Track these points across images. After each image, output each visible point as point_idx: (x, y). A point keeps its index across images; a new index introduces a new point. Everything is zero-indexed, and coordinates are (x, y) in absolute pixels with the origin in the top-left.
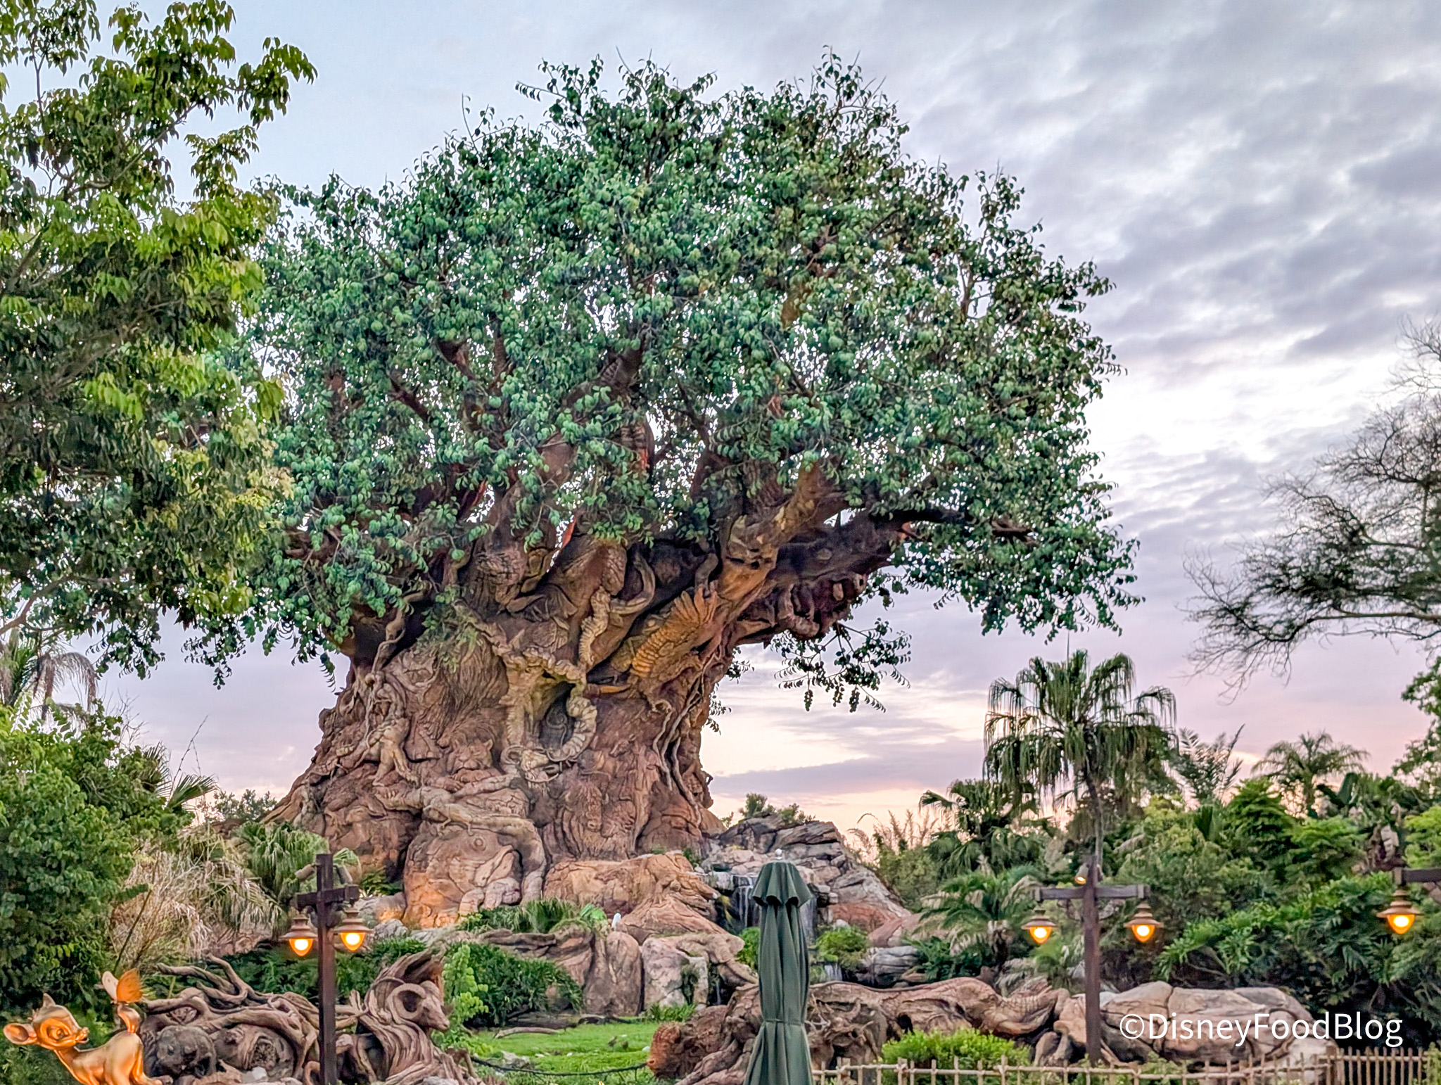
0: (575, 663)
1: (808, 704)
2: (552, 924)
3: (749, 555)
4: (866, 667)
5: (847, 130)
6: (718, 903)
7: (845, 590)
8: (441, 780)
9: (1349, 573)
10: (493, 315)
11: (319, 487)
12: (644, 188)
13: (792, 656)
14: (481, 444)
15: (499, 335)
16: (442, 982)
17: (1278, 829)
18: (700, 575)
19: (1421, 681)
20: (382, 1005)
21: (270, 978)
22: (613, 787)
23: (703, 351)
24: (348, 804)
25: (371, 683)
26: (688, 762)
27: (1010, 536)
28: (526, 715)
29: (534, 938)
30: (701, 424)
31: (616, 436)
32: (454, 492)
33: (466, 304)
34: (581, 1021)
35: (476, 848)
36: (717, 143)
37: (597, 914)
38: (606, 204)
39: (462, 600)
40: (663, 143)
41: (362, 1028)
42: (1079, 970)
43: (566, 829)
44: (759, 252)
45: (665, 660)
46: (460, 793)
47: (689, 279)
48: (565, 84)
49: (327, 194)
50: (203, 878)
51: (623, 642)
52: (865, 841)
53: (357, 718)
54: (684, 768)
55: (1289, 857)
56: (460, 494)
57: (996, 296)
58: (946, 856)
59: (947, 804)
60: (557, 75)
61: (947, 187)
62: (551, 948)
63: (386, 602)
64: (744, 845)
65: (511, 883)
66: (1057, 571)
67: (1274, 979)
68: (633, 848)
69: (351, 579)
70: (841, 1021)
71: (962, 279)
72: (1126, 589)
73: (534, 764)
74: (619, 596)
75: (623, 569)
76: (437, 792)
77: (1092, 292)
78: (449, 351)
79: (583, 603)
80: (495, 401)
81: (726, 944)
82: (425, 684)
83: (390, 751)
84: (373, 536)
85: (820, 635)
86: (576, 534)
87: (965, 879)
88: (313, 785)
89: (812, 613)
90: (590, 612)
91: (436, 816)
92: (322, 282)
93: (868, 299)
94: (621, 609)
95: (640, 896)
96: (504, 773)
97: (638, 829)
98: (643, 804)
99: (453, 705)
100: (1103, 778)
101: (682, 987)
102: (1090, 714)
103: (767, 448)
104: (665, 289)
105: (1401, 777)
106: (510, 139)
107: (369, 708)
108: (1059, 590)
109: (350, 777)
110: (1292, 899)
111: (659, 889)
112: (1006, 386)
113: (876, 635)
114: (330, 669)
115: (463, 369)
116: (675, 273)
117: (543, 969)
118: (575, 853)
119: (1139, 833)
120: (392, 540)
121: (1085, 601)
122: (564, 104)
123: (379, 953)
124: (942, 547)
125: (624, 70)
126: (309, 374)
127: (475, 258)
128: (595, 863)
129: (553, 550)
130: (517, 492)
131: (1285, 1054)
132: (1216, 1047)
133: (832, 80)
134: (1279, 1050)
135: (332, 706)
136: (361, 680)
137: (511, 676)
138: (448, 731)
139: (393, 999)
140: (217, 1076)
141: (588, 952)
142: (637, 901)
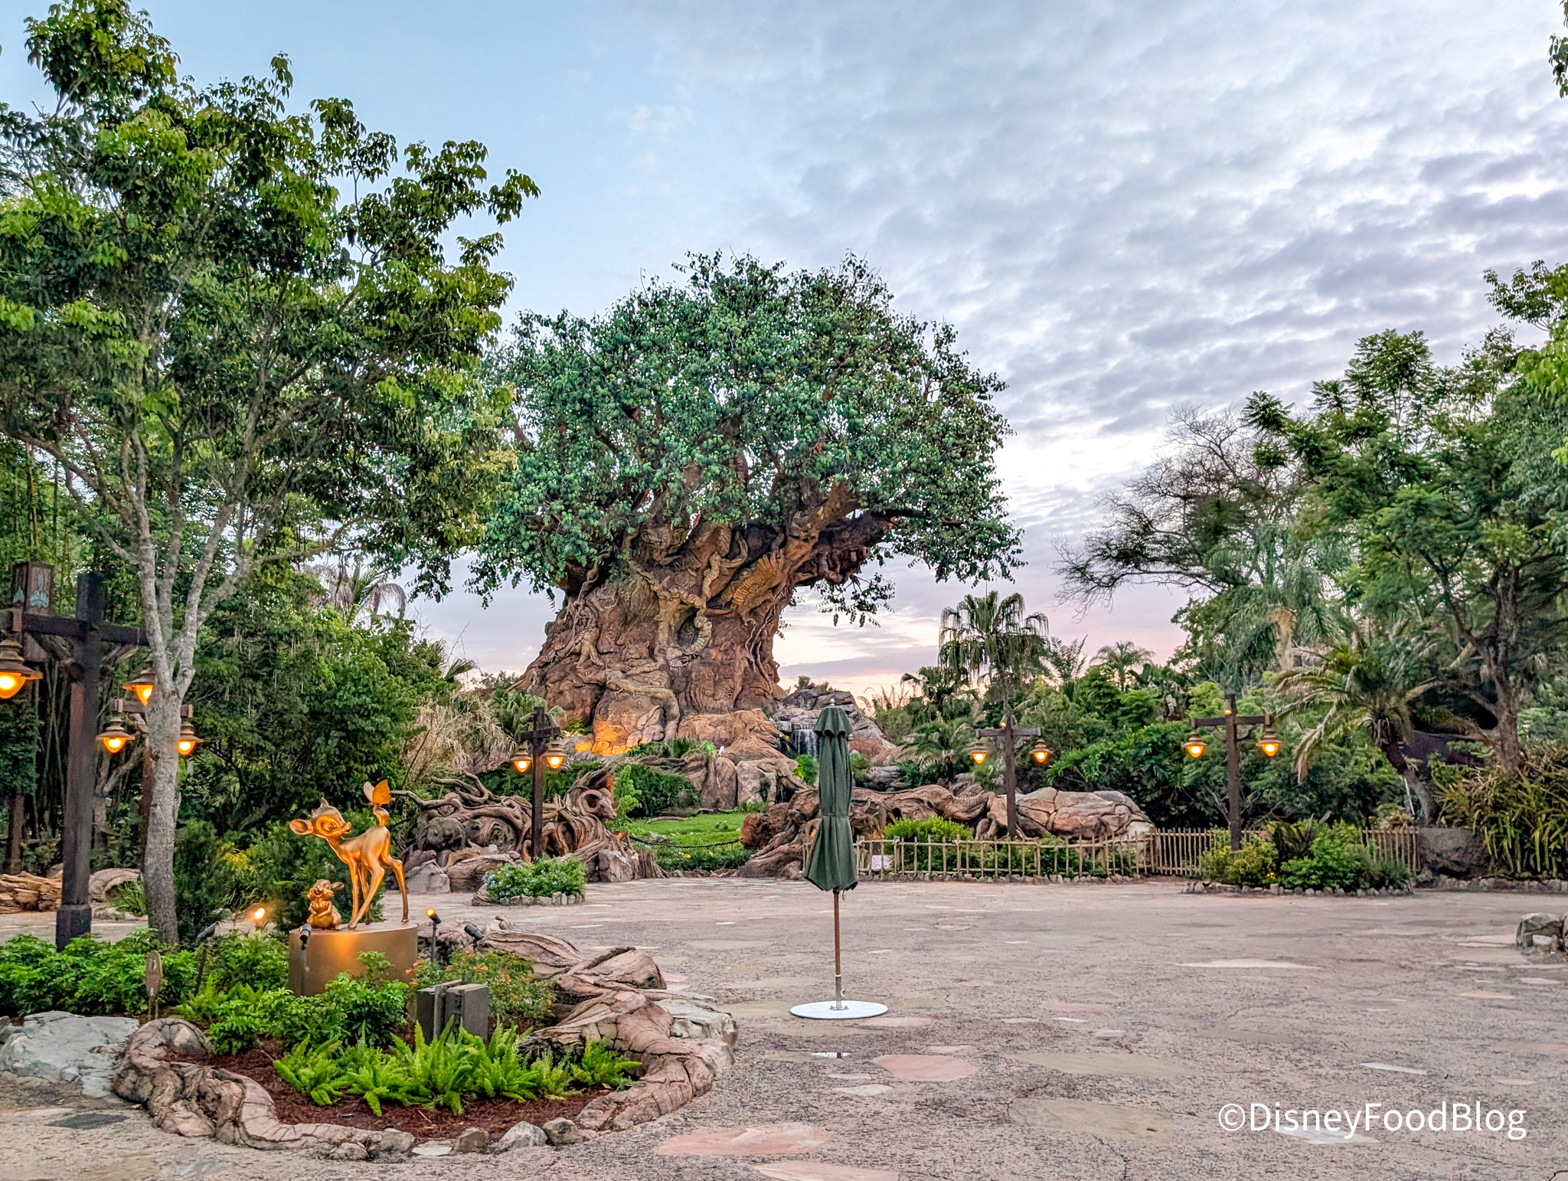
0: (699, 596)
1: (835, 622)
2: (683, 752)
3: (803, 535)
4: (869, 601)
5: (859, 296)
6: (782, 740)
7: (857, 556)
8: (618, 666)
9: (1143, 548)
10: (656, 393)
11: (549, 489)
12: (744, 323)
13: (826, 594)
14: (647, 466)
15: (659, 404)
16: (613, 788)
17: (1113, 696)
18: (774, 546)
19: (1182, 612)
20: (574, 803)
21: (508, 786)
22: (721, 670)
23: (777, 416)
24: (561, 679)
25: (577, 607)
26: (765, 656)
27: (951, 525)
28: (670, 626)
29: (672, 761)
30: (775, 458)
31: (726, 463)
32: (630, 494)
33: (640, 385)
34: (699, 813)
35: (637, 707)
36: (786, 299)
37: (710, 747)
38: (722, 330)
39: (633, 558)
40: (755, 299)
41: (561, 819)
42: (999, 780)
43: (692, 695)
44: (810, 361)
45: (753, 595)
46: (629, 673)
47: (769, 375)
48: (700, 264)
49: (560, 320)
50: (465, 722)
51: (727, 585)
52: (868, 704)
53: (567, 627)
54: (763, 659)
55: (1119, 713)
56: (633, 495)
57: (943, 390)
58: (916, 712)
59: (917, 681)
60: (696, 259)
61: (916, 328)
62: (682, 768)
63: (588, 558)
64: (798, 705)
65: (658, 728)
66: (978, 546)
67: (1113, 786)
68: (732, 707)
69: (566, 544)
70: (859, 812)
71: (924, 379)
72: (1017, 557)
73: (674, 656)
74: (726, 557)
75: (729, 541)
76: (615, 673)
77: (996, 389)
78: (629, 411)
79: (705, 561)
80: (655, 441)
81: (787, 765)
82: (609, 608)
83: (587, 648)
84: (581, 518)
85: (843, 582)
86: (701, 520)
87: (929, 725)
88: (540, 667)
89: (838, 569)
90: (709, 566)
91: (614, 687)
92: (555, 370)
93: (870, 390)
94: (727, 565)
95: (736, 736)
96: (656, 661)
97: (735, 696)
98: (739, 681)
99: (627, 620)
100: (1007, 666)
101: (761, 791)
102: (999, 628)
103: (814, 472)
104: (755, 380)
105: (1172, 667)
106: (667, 294)
107: (575, 622)
108: (979, 557)
109: (562, 663)
110: (1122, 736)
111: (748, 731)
112: (949, 440)
113: (875, 583)
114: (552, 597)
115: (637, 423)
116: (761, 371)
117: (676, 780)
118: (698, 710)
119: (1032, 698)
120: (592, 521)
121: (993, 563)
122: (699, 275)
123: (577, 770)
124: (913, 532)
125: (734, 258)
126: (545, 423)
127: (646, 359)
128: (709, 716)
129: (687, 529)
130: (667, 495)
131: (1125, 832)
132: (1084, 828)
133: (851, 268)
134: (1122, 829)
135: (553, 620)
136: (571, 605)
137: (661, 603)
138: (623, 636)
139: (581, 800)
140: (466, 850)
141: (704, 770)
142: (734, 739)
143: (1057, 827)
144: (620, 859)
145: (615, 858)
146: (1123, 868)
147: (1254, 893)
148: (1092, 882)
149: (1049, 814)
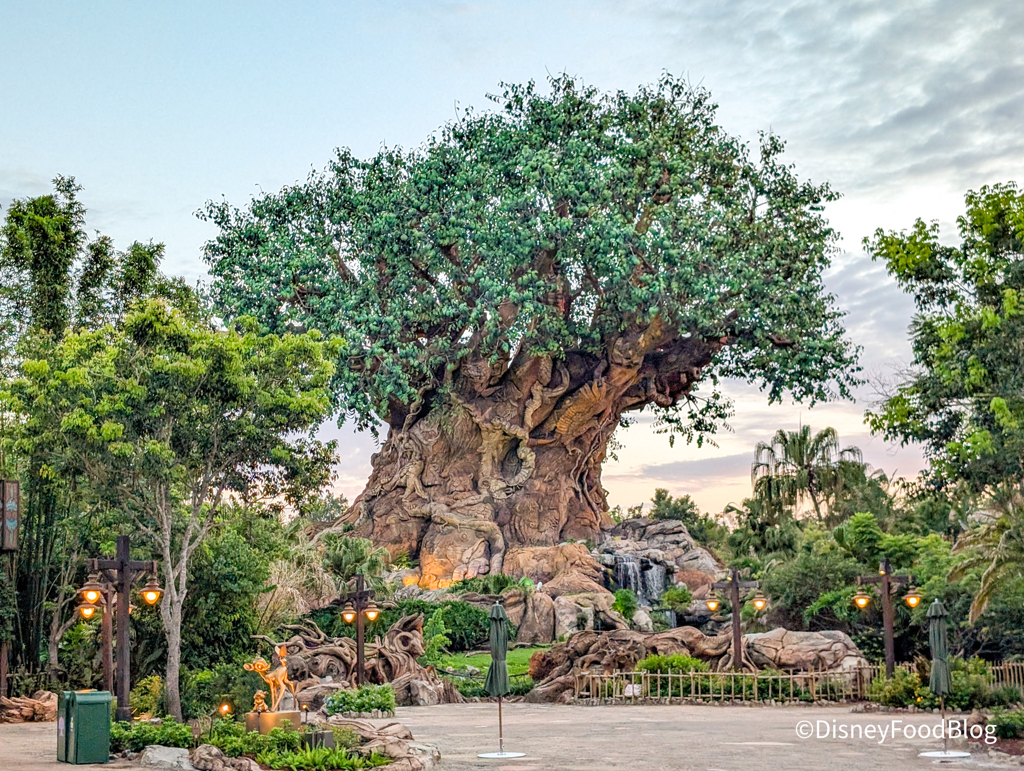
0: (522, 427)
1: (672, 443)
2: (502, 588)
3: (625, 362)
4: (708, 420)
6: (605, 573)
7: (687, 377)
8: (442, 499)
13: (659, 415)
14: (463, 306)
16: (423, 630)
18: (596, 373)
20: (391, 643)
22: (546, 501)
23: (591, 248)
24: (387, 513)
25: (402, 439)
26: (592, 484)
28: (493, 458)
29: (491, 597)
30: (595, 284)
34: (517, 646)
35: (463, 540)
37: (530, 582)
38: (534, 168)
39: (454, 391)
41: (381, 655)
43: (517, 528)
44: (624, 191)
45: (577, 423)
46: (454, 506)
47: (582, 208)
48: (513, 94)
50: (303, 576)
51: (551, 413)
53: (392, 460)
54: (590, 488)
59: (740, 513)
60: (509, 89)
62: (501, 603)
63: (409, 396)
64: (626, 537)
65: (483, 561)
68: (557, 539)
69: (388, 384)
70: (622, 650)
71: (751, 194)
72: (857, 375)
73: (498, 488)
74: (548, 386)
75: (550, 370)
76: (440, 506)
78: (446, 248)
79: (526, 391)
80: (471, 280)
81: (607, 599)
82: (433, 440)
83: (412, 481)
84: (401, 357)
85: (676, 402)
86: (521, 351)
88: (367, 501)
89: (668, 391)
90: (531, 396)
91: (439, 520)
94: (549, 394)
95: (558, 570)
96: (479, 493)
97: (561, 527)
98: (564, 512)
99: (450, 452)
101: (578, 626)
103: (630, 304)
106: (482, 124)
107: (400, 454)
108: (813, 378)
109: (388, 496)
111: (569, 565)
112: (773, 262)
113: (713, 400)
114: (376, 434)
116: (574, 205)
118: (522, 542)
120: (412, 361)
121: (831, 383)
122: (513, 104)
125: (550, 78)
128: (533, 549)
129: (508, 360)
131: (839, 665)
132: (804, 662)
133: (668, 87)
134: (837, 663)
135: (378, 451)
136: (397, 437)
137: (484, 434)
138: (448, 468)
139: (397, 640)
140: (309, 681)
141: (523, 604)
142: (556, 573)
143: (783, 661)
144: (428, 687)
145: (424, 687)
146: (831, 694)
147: (897, 712)
148: (800, 705)
149: (777, 650)
